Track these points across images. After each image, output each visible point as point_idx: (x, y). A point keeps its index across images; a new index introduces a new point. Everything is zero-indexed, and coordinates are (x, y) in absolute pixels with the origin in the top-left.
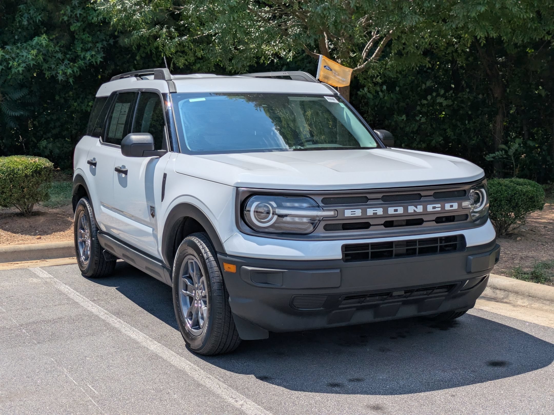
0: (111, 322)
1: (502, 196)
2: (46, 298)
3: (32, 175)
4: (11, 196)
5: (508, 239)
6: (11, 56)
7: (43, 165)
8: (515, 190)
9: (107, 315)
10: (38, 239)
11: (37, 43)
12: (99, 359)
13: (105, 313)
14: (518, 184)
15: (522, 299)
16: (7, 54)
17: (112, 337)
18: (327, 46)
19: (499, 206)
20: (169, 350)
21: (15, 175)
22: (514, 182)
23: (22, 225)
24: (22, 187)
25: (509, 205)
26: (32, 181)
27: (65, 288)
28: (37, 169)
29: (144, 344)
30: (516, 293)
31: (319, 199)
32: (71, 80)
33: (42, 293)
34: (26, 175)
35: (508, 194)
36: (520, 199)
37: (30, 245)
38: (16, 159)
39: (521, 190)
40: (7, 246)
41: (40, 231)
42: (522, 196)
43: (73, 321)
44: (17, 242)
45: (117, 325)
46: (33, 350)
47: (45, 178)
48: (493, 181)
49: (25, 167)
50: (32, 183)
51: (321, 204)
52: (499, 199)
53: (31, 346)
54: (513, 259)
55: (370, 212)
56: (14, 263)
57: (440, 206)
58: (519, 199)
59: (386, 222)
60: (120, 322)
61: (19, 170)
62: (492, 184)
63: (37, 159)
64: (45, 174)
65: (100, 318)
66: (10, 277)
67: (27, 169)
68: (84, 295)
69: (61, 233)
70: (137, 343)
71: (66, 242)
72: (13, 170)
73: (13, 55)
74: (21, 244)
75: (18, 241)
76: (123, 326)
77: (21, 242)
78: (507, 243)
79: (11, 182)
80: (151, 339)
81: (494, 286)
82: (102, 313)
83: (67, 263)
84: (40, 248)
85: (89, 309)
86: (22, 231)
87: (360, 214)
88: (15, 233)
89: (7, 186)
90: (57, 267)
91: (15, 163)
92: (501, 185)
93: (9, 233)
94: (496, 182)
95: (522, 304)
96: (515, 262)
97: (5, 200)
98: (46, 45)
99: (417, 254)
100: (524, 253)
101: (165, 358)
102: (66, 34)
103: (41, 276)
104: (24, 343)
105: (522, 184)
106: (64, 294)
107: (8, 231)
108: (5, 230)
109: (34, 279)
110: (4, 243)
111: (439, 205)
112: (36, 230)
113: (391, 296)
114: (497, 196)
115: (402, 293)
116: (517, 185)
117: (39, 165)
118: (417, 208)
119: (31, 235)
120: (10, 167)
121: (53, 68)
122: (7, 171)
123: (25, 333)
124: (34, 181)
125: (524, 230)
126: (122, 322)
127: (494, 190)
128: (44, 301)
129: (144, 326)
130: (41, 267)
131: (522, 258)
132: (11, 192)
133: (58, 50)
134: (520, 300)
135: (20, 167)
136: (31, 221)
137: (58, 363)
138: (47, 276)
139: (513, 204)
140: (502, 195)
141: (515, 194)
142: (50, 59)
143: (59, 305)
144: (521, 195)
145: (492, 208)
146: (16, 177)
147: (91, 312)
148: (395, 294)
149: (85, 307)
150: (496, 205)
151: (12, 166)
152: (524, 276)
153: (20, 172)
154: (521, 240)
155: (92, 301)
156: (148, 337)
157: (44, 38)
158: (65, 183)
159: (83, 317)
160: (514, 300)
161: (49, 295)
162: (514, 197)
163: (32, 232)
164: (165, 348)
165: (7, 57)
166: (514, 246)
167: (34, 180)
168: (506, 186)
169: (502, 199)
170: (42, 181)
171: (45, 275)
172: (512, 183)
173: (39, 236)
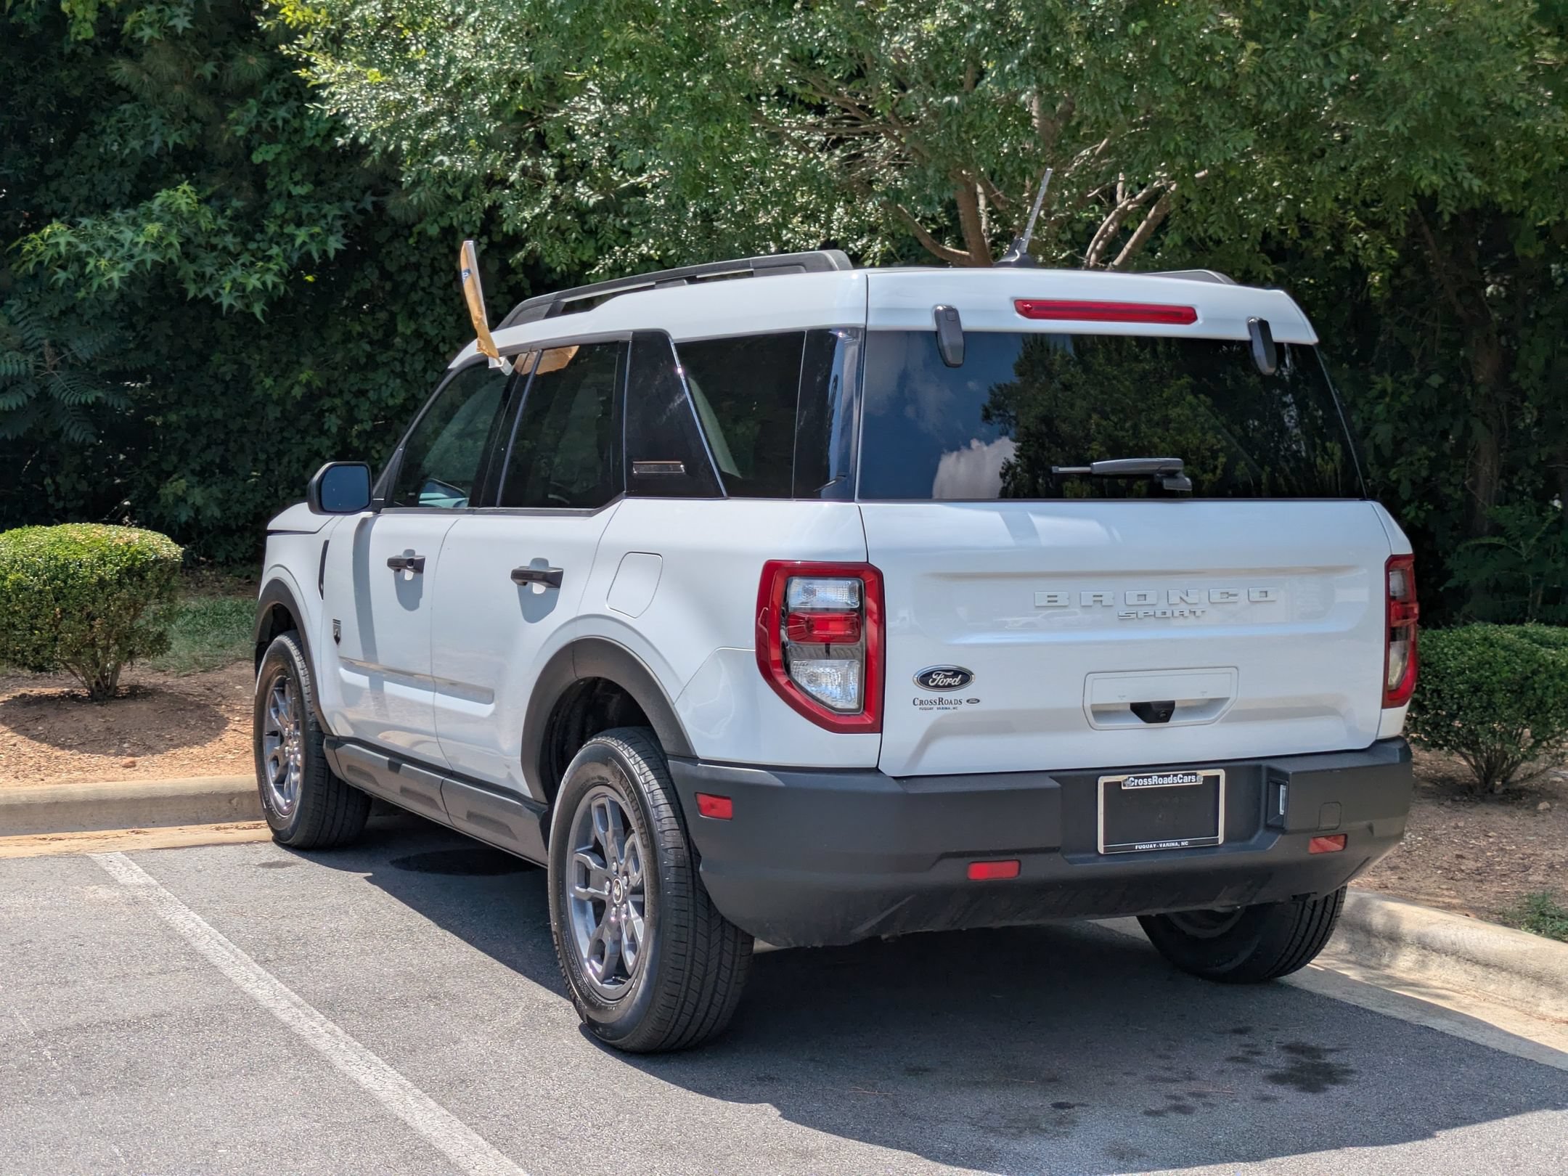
0: (307, 1034)
1: (1494, 679)
2: (128, 949)
3: (119, 582)
4: (55, 639)
5: (1509, 808)
6: (93, 246)
7: (150, 554)
8: (1536, 662)
9: (299, 1007)
10: (126, 766)
11: (166, 207)
12: (253, 1154)
13: (294, 1004)
14: (1544, 643)
15: (1553, 997)
16: (85, 241)
17: (304, 1082)
18: (984, 227)
19: (1485, 709)
20: (469, 1130)
21: (70, 581)
22: (1531, 637)
23: (81, 725)
24: (88, 614)
25: (1517, 706)
26: (118, 599)
27: (186, 921)
28: (133, 564)
29: (397, 1108)
30: (1534, 978)
32: (257, 309)
33: (117, 934)
34: (101, 580)
35: (1514, 671)
36: (1551, 689)
37: (101, 785)
38: (74, 534)
39: (1553, 663)
40: (36, 787)
41: (134, 744)
42: (1557, 680)
43: (197, 1025)
44: (64, 776)
45: (323, 1045)
46: (63, 1115)
47: (156, 590)
48: (1468, 632)
49: (100, 559)
50: (118, 603)
52: (1485, 687)
53: (61, 1102)
54: (1526, 868)
56: (51, 836)
58: (1547, 688)
60: (332, 1033)
61: (80, 566)
62: (1466, 642)
63: (137, 535)
64: (157, 579)
65: (275, 1019)
66: (33, 882)
67: (105, 565)
68: (239, 945)
69: (196, 750)
70: (377, 1102)
71: (206, 777)
72: (65, 567)
73: (100, 244)
74: (75, 781)
75: (69, 772)
76: (342, 1046)
77: (76, 774)
78: (1507, 819)
79: (57, 600)
80: (418, 1092)
81: (1468, 952)
82: (285, 1004)
83: (203, 842)
84: (129, 795)
85: (247, 987)
86: (84, 744)
88: (63, 747)
89: (45, 610)
90: (174, 853)
91: (72, 547)
92: (1492, 645)
93: (45, 746)
94: (1477, 637)
95: (1553, 1014)
96: (1530, 879)
97: (37, 651)
98: (190, 211)
100: (1560, 852)
101: (453, 1159)
102: (245, 184)
103: (124, 878)
104: (41, 1092)
105: (1554, 644)
106: (182, 938)
107: (42, 741)
108: (33, 738)
109: (100, 891)
110: (26, 777)
112: (122, 741)
114: (1481, 676)
116: (1541, 644)
117: (139, 553)
119: (106, 754)
120: (56, 558)
121: (208, 275)
122: (47, 569)
123: (47, 1060)
124: (124, 600)
125: (1559, 779)
126: (339, 1032)
127: (1470, 659)
128: (118, 958)
129: (403, 1049)
130: (127, 853)
131: (1552, 867)
132: (57, 627)
133: (224, 227)
134: (1548, 1002)
135: (85, 557)
136: (113, 713)
137: (131, 1162)
138: (141, 881)
139: (1528, 703)
140: (1494, 674)
141: (1534, 673)
142: (202, 253)
143: (162, 972)
144: (1551, 677)
145: (1466, 714)
146: (73, 587)
147: (253, 1000)
149: (238, 980)
150: (1477, 705)
151: (61, 553)
152: (1558, 924)
153: (82, 572)
154: (1550, 810)
155: (261, 963)
156: (409, 1084)
157: (184, 192)
158: (227, 604)
159: (228, 1015)
160: (1530, 999)
161: (136, 939)
162: (1530, 681)
163: (109, 746)
164: (458, 1123)
165: (83, 247)
166: (1529, 829)
167: (124, 594)
168: (1505, 648)
169: (1497, 687)
170: (147, 597)
171: (133, 876)
172: (1526, 641)
173: (131, 759)
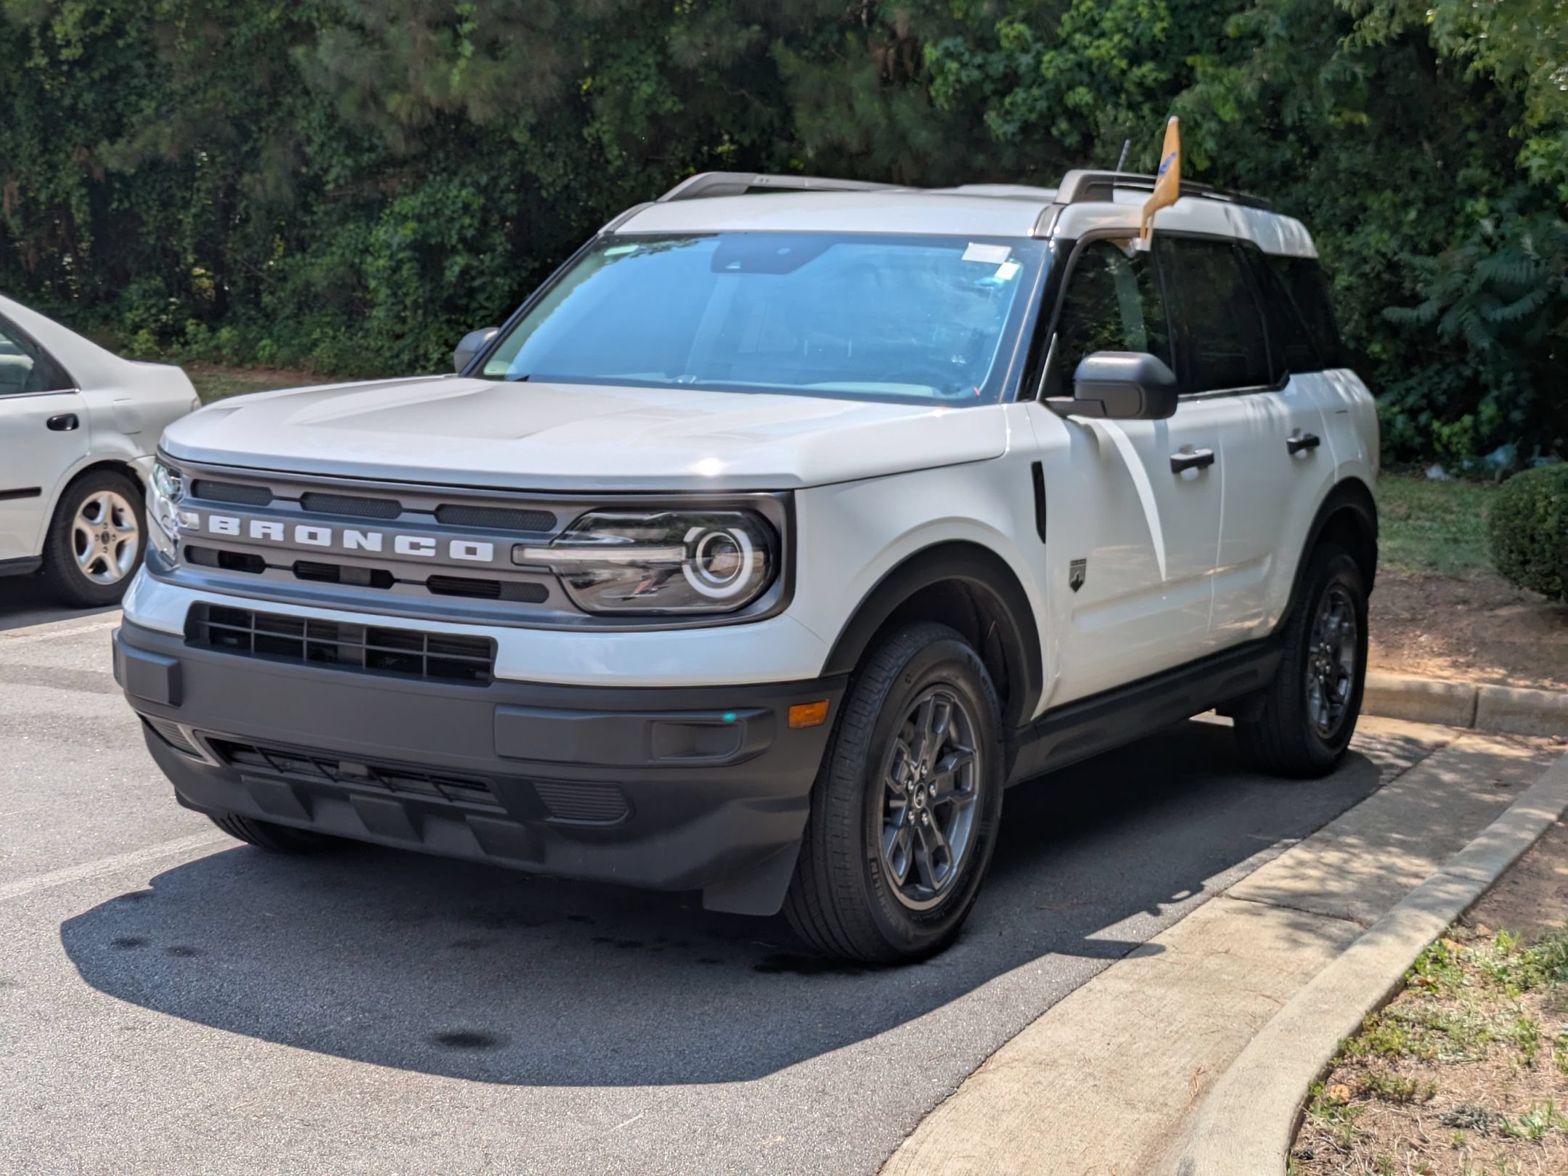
51: (188, 494)
55: (257, 529)
57: (432, 544)
59: (300, 563)
87: (237, 532)
111: (431, 542)
115: (362, 770)
118: (365, 536)
148: (345, 767)
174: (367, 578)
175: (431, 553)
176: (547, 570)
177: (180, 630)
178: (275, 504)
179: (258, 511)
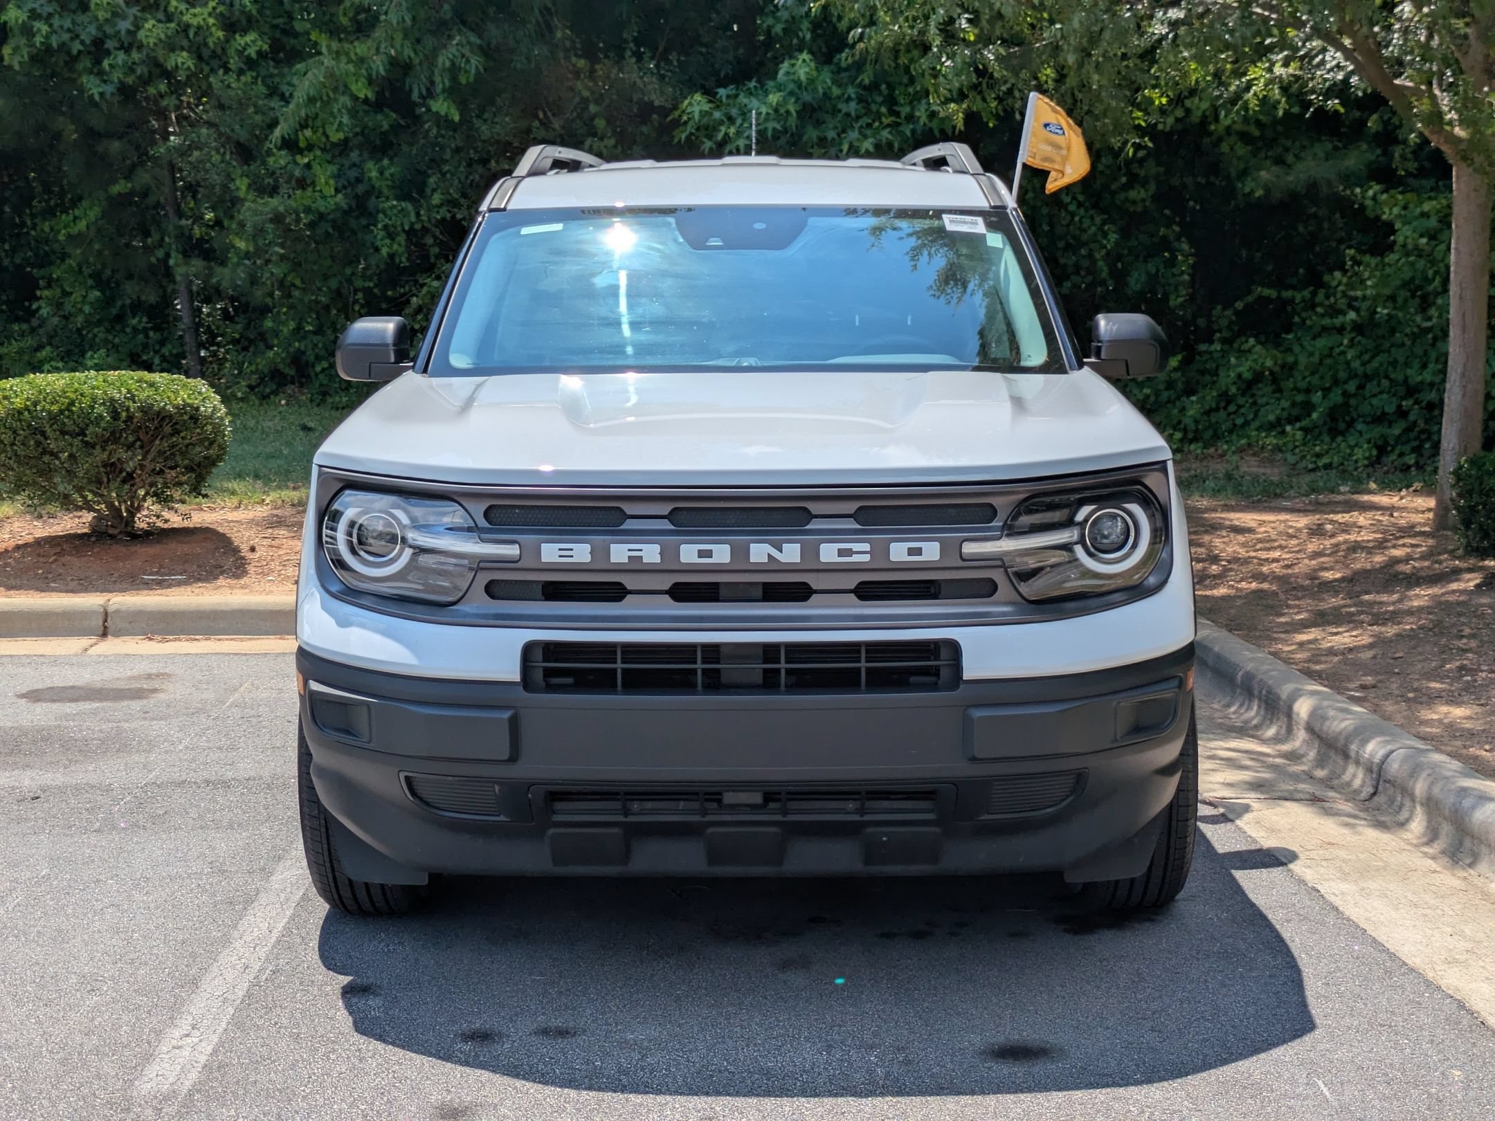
31: (478, 509)
51: (483, 523)
55: (620, 553)
57: (868, 549)
59: (676, 586)
87: (587, 558)
99: (783, 688)
111: (866, 547)
113: (719, 801)
115: (757, 798)
118: (779, 548)
148: (729, 798)
174: (759, 592)
175: (867, 558)
176: (999, 563)
177: (516, 677)
178: (629, 525)
179: (613, 533)
